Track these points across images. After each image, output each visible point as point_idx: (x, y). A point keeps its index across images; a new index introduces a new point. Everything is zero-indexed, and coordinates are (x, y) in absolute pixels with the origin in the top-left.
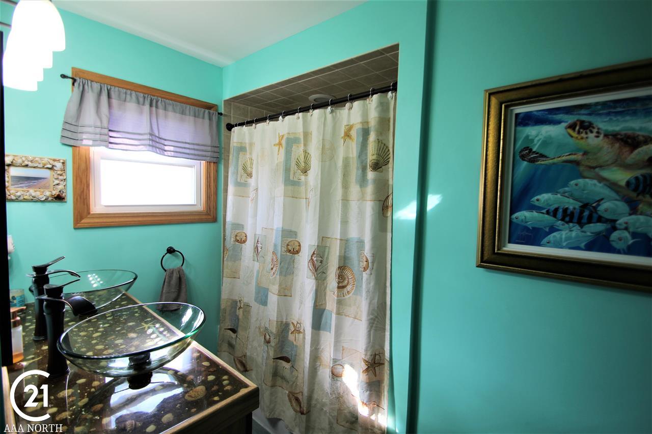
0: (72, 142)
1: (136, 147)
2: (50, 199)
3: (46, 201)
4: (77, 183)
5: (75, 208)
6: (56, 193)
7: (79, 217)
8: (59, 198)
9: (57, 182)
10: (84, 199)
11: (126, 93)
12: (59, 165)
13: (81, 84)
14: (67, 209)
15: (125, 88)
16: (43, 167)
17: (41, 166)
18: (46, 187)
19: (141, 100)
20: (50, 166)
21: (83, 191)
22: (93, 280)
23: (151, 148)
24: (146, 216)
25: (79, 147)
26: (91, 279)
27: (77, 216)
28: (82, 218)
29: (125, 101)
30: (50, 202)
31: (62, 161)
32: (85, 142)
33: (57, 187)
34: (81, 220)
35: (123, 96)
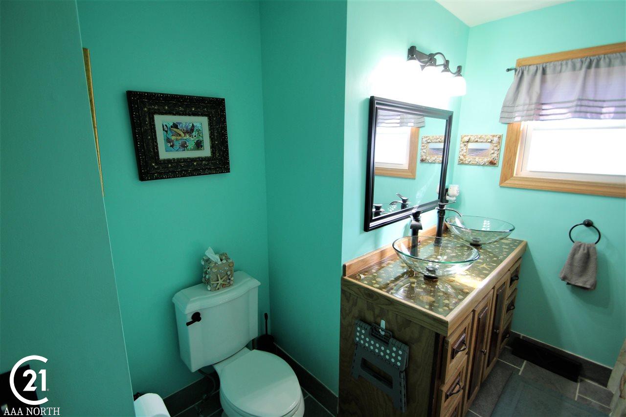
0: (508, 121)
1: (564, 115)
2: (487, 164)
3: (484, 165)
4: (506, 152)
5: (502, 172)
6: (490, 159)
7: (504, 178)
8: (492, 163)
9: (492, 152)
10: (510, 165)
11: (561, 64)
12: (496, 139)
13: (521, 71)
14: (497, 171)
15: (560, 60)
16: (486, 142)
17: (485, 141)
18: (486, 156)
19: (578, 65)
20: (490, 141)
21: (510, 158)
22: (485, 225)
23: (577, 115)
24: (565, 184)
25: (513, 123)
26: (485, 224)
27: (503, 177)
28: (506, 179)
29: (560, 71)
30: (486, 166)
31: (498, 136)
32: (517, 119)
33: (493, 155)
34: (505, 181)
35: (558, 68)
